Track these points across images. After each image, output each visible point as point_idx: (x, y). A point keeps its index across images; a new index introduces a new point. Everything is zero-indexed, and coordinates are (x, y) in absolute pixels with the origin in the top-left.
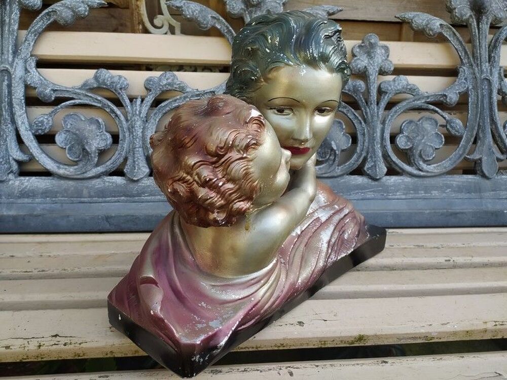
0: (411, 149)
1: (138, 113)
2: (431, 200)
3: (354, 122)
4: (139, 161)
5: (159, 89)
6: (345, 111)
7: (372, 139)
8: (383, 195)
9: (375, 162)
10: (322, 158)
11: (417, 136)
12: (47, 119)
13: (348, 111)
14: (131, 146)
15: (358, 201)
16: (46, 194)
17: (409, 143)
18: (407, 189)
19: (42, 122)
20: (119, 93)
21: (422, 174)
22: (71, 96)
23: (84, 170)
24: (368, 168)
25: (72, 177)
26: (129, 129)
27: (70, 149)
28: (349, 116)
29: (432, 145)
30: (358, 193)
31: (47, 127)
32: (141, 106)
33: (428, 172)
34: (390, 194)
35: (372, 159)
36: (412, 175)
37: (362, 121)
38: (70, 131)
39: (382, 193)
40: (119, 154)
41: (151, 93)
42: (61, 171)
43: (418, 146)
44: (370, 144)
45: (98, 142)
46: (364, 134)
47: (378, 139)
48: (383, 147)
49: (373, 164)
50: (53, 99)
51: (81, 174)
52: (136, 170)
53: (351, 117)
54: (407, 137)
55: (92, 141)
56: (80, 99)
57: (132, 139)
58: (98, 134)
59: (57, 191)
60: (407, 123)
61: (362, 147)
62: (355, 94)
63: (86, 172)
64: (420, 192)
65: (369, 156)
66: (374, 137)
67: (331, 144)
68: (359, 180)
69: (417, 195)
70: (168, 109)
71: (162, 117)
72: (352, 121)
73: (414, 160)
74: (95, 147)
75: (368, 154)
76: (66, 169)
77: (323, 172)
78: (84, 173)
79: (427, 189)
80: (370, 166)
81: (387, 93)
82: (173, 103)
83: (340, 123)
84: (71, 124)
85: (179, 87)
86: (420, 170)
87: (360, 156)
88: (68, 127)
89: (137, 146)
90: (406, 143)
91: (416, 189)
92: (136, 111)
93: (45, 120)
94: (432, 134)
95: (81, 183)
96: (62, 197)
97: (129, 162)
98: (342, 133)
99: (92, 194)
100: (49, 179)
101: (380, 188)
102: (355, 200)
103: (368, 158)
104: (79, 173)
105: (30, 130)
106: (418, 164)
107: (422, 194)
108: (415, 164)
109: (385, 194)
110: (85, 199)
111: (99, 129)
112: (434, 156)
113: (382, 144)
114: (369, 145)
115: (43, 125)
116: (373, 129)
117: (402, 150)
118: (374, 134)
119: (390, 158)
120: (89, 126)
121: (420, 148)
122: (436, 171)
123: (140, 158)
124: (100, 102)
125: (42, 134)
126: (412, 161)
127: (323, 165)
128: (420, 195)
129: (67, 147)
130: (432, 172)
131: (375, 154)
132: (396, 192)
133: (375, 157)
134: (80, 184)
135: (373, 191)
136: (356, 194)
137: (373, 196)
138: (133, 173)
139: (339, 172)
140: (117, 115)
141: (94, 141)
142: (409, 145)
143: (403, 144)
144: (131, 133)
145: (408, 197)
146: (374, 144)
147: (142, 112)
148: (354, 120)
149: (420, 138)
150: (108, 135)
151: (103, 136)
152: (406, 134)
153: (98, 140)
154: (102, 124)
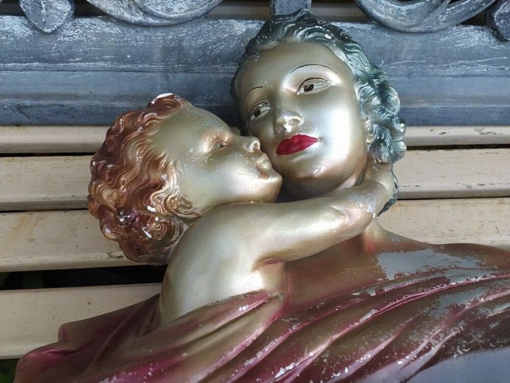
8: (503, 69)
15: (456, 79)
24: (501, 15)
30: (462, 65)
39: (502, 67)
52: (44, 11)
68: (477, 37)
80: (507, 11)
101: (504, 58)
102: (452, 76)
109: (507, 68)
127: (419, 4)
135: (490, 63)
136: (458, 66)
137: (486, 70)
138: (40, 15)
139: (445, 22)
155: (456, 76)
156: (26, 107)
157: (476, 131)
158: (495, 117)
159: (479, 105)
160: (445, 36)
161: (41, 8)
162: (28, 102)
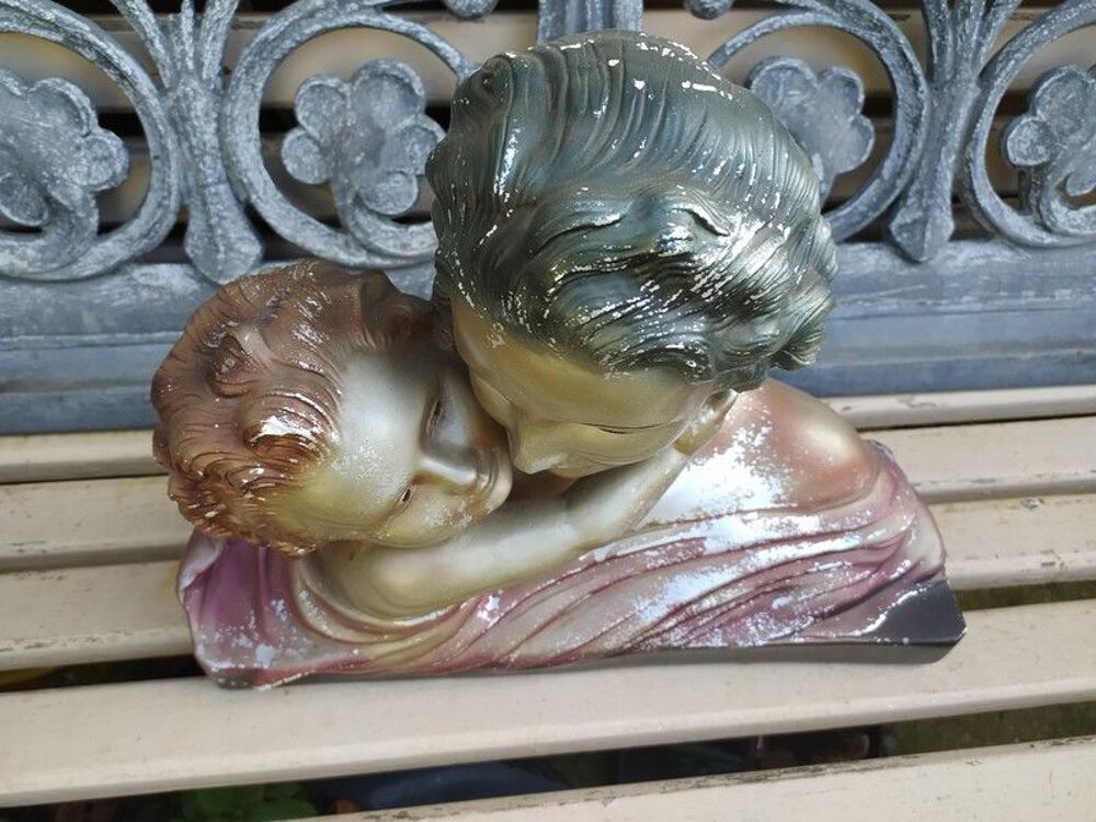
0: (1041, 169)
1: (190, 65)
2: (1047, 314)
3: (895, 76)
4: (226, 224)
6: (875, 38)
7: (938, 139)
8: (924, 303)
9: (927, 209)
11: (1072, 131)
13: (886, 39)
14: (191, 180)
15: (853, 323)
17: (1041, 149)
21: (1048, 239)
23: (65, 257)
24: (902, 226)
25: (39, 277)
26: (173, 123)
28: (884, 58)
30: (856, 301)
32: (195, 35)
33: (1065, 234)
34: (943, 302)
35: (920, 200)
36: (1017, 243)
37: (922, 80)
39: (922, 300)
40: (160, 205)
43: (1064, 163)
44: (926, 155)
45: (86, 169)
46: (916, 123)
47: (955, 139)
48: (964, 163)
49: (919, 214)
51: (62, 267)
52: (221, 256)
53: (890, 59)
54: (1043, 126)
55: (65, 170)
57: (188, 156)
58: (79, 140)
59: (8, 319)
60: (1059, 80)
61: (900, 162)
63: (75, 261)
64: (1024, 293)
65: (915, 189)
66: (945, 131)
68: (871, 259)
69: (1014, 302)
70: (288, 44)
71: (273, 73)
72: (889, 74)
73: (1039, 200)
74: (83, 187)
75: (911, 185)
76: (12, 248)
78: (69, 264)
79: (1044, 286)
80: (909, 220)
82: (303, 23)
83: (851, 84)
86: (1047, 229)
87: (887, 192)
89: (210, 180)
90: (1033, 144)
91: (1016, 286)
92: (183, 60)
95: (71, 293)
96: (27, 334)
97: (195, 226)
98: (851, 118)
99: (110, 323)
101: (921, 287)
102: (845, 318)
103: (910, 194)
104: (55, 265)
106: (1045, 213)
108: (1039, 211)
109: (929, 302)
110: (94, 337)
111: (80, 124)
113: (962, 151)
114: (922, 157)
116: (950, 108)
117: (1014, 166)
118: (946, 124)
119: (974, 195)
120: (43, 113)
121: (1070, 169)
122: (1088, 232)
123: (226, 214)
124: (54, 26)
126: (1033, 202)
128: (1023, 302)
130: (1075, 236)
131: (932, 186)
132: (961, 297)
133: (931, 196)
134: (67, 296)
135: (903, 295)
136: (851, 303)
137: (896, 306)
138: (215, 262)
140: (123, 76)
141: (73, 169)
142: (1041, 156)
143: (1023, 148)
144: (183, 136)
145: (988, 306)
146: (940, 153)
147: (206, 62)
148: (898, 73)
149: (1080, 137)
150: (112, 142)
151: (95, 146)
152: (1041, 115)
153: (84, 162)
154: (84, 108)
155: (852, 318)
157: (901, 401)
158: (927, 377)
159: (896, 360)
161: (218, 251)
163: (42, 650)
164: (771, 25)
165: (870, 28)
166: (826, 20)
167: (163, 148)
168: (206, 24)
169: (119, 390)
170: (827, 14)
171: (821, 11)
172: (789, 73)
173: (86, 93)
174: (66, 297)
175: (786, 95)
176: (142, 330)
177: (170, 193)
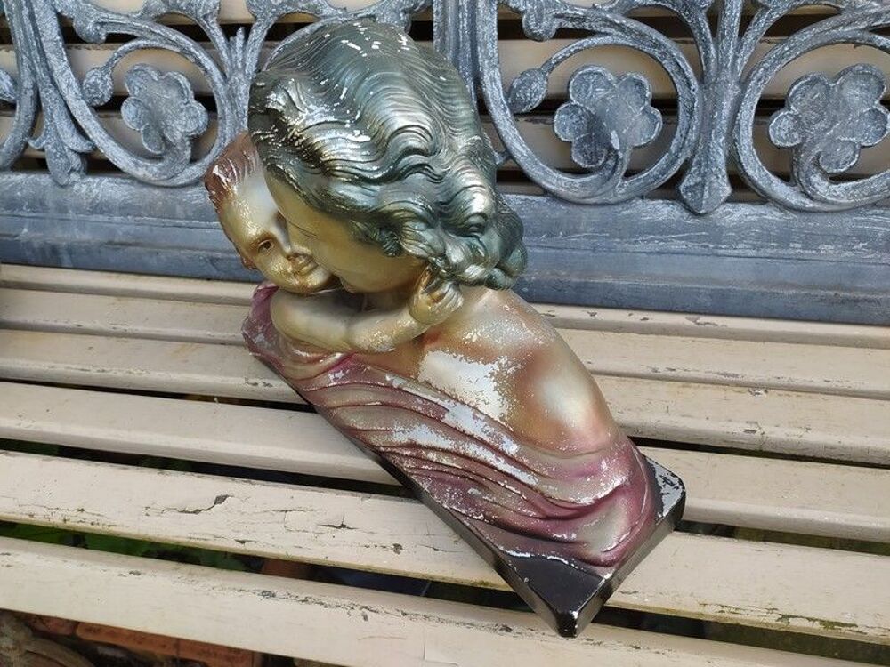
0: (797, 147)
1: (239, 65)
2: (814, 264)
3: (674, 79)
5: (271, 14)
6: (657, 53)
7: (708, 126)
8: (707, 246)
9: (704, 176)
10: (590, 162)
11: (817, 121)
12: (102, 79)
13: (664, 53)
15: (651, 256)
16: (125, 209)
17: (796, 135)
18: (765, 236)
19: (95, 85)
20: (204, 26)
21: (810, 204)
22: (130, 33)
23: (172, 172)
24: (687, 188)
25: (156, 183)
26: (229, 98)
27: (146, 133)
28: (665, 66)
29: (854, 139)
30: (653, 239)
31: (105, 93)
32: (244, 49)
33: (824, 201)
34: (723, 247)
35: (699, 168)
36: (784, 206)
37: (693, 81)
38: (139, 101)
39: (706, 244)
40: (220, 145)
41: (257, 23)
42: (140, 172)
43: (813, 145)
44: (702, 134)
45: (184, 123)
46: (691, 112)
47: (723, 124)
48: (732, 143)
49: (699, 179)
50: (104, 38)
51: (168, 179)
53: (670, 68)
54: (797, 118)
55: (173, 122)
56: (145, 38)
57: (236, 118)
58: (182, 106)
59: (140, 207)
60: (806, 84)
61: (683, 140)
62: (687, 13)
63: (176, 175)
64: (792, 245)
65: (695, 160)
66: (712, 119)
67: (609, 138)
68: (664, 211)
69: (783, 252)
72: (670, 78)
73: (798, 173)
74: (181, 133)
75: (693, 157)
76: (147, 167)
77: (587, 194)
78: (173, 177)
79: (809, 240)
80: (692, 184)
81: (767, 8)
83: (639, 84)
84: (140, 89)
85: (309, 6)
86: (809, 197)
87: (673, 162)
88: (136, 93)
90: (790, 131)
91: (784, 239)
92: (236, 63)
93: (99, 81)
94: (862, 114)
95: (172, 194)
96: (148, 216)
98: (642, 108)
99: (190, 214)
100: (126, 183)
101: (704, 233)
102: (645, 252)
103: (693, 164)
104: (165, 177)
105: (82, 98)
106: (804, 183)
107: (796, 248)
109: (711, 246)
110: (182, 222)
111: (183, 97)
112: (852, 164)
113: (729, 134)
114: (699, 137)
115: (97, 91)
116: (715, 102)
117: (779, 148)
118: (714, 113)
119: (743, 167)
120: (167, 91)
121: (818, 149)
122: (845, 200)
124: (176, 44)
125: (102, 104)
126: (795, 175)
127: (592, 177)
128: (791, 252)
129: (142, 129)
130: (833, 203)
131: (707, 158)
132: (737, 244)
133: (707, 166)
135: (687, 238)
136: (649, 241)
137: (684, 247)
139: (623, 194)
140: (206, 71)
141: (177, 122)
142: (796, 140)
143: (783, 134)
144: (234, 106)
145: (762, 253)
146: (711, 134)
147: (248, 64)
148: (677, 78)
149: (823, 125)
150: (200, 109)
151: (190, 110)
152: (794, 110)
153: (184, 119)
154: (186, 89)
155: (651, 253)
156: (218, 259)
157: (689, 319)
158: (705, 301)
159: (678, 285)
160: (628, 209)
162: (220, 255)
163: (104, 373)
164: (581, 45)
165: (652, 46)
166: (620, 41)
167: (224, 112)
168: (249, 42)
169: (188, 252)
170: (621, 37)
171: (617, 36)
172: (595, 76)
173: (189, 81)
174: (169, 196)
175: (594, 91)
176: (206, 220)
177: (225, 139)
